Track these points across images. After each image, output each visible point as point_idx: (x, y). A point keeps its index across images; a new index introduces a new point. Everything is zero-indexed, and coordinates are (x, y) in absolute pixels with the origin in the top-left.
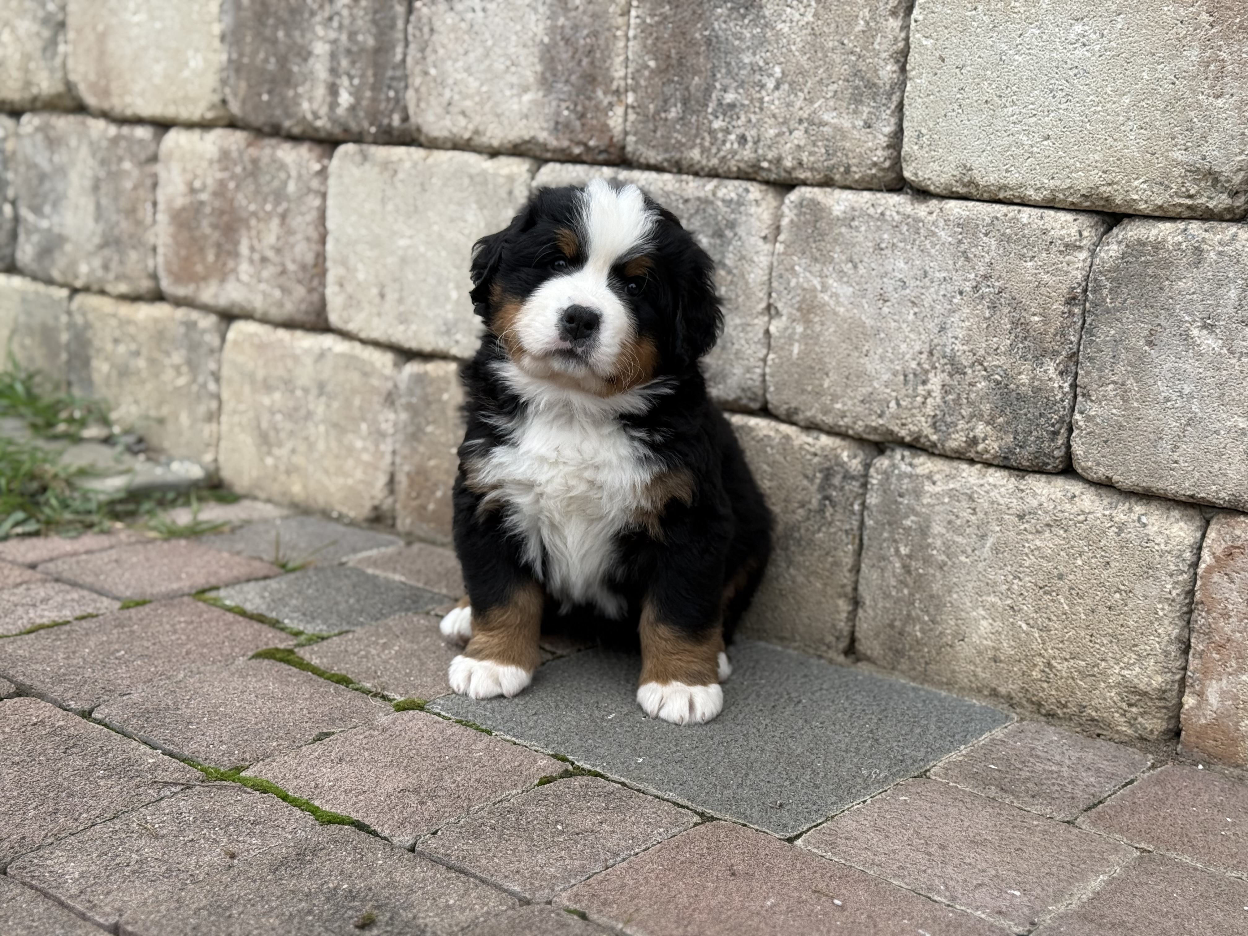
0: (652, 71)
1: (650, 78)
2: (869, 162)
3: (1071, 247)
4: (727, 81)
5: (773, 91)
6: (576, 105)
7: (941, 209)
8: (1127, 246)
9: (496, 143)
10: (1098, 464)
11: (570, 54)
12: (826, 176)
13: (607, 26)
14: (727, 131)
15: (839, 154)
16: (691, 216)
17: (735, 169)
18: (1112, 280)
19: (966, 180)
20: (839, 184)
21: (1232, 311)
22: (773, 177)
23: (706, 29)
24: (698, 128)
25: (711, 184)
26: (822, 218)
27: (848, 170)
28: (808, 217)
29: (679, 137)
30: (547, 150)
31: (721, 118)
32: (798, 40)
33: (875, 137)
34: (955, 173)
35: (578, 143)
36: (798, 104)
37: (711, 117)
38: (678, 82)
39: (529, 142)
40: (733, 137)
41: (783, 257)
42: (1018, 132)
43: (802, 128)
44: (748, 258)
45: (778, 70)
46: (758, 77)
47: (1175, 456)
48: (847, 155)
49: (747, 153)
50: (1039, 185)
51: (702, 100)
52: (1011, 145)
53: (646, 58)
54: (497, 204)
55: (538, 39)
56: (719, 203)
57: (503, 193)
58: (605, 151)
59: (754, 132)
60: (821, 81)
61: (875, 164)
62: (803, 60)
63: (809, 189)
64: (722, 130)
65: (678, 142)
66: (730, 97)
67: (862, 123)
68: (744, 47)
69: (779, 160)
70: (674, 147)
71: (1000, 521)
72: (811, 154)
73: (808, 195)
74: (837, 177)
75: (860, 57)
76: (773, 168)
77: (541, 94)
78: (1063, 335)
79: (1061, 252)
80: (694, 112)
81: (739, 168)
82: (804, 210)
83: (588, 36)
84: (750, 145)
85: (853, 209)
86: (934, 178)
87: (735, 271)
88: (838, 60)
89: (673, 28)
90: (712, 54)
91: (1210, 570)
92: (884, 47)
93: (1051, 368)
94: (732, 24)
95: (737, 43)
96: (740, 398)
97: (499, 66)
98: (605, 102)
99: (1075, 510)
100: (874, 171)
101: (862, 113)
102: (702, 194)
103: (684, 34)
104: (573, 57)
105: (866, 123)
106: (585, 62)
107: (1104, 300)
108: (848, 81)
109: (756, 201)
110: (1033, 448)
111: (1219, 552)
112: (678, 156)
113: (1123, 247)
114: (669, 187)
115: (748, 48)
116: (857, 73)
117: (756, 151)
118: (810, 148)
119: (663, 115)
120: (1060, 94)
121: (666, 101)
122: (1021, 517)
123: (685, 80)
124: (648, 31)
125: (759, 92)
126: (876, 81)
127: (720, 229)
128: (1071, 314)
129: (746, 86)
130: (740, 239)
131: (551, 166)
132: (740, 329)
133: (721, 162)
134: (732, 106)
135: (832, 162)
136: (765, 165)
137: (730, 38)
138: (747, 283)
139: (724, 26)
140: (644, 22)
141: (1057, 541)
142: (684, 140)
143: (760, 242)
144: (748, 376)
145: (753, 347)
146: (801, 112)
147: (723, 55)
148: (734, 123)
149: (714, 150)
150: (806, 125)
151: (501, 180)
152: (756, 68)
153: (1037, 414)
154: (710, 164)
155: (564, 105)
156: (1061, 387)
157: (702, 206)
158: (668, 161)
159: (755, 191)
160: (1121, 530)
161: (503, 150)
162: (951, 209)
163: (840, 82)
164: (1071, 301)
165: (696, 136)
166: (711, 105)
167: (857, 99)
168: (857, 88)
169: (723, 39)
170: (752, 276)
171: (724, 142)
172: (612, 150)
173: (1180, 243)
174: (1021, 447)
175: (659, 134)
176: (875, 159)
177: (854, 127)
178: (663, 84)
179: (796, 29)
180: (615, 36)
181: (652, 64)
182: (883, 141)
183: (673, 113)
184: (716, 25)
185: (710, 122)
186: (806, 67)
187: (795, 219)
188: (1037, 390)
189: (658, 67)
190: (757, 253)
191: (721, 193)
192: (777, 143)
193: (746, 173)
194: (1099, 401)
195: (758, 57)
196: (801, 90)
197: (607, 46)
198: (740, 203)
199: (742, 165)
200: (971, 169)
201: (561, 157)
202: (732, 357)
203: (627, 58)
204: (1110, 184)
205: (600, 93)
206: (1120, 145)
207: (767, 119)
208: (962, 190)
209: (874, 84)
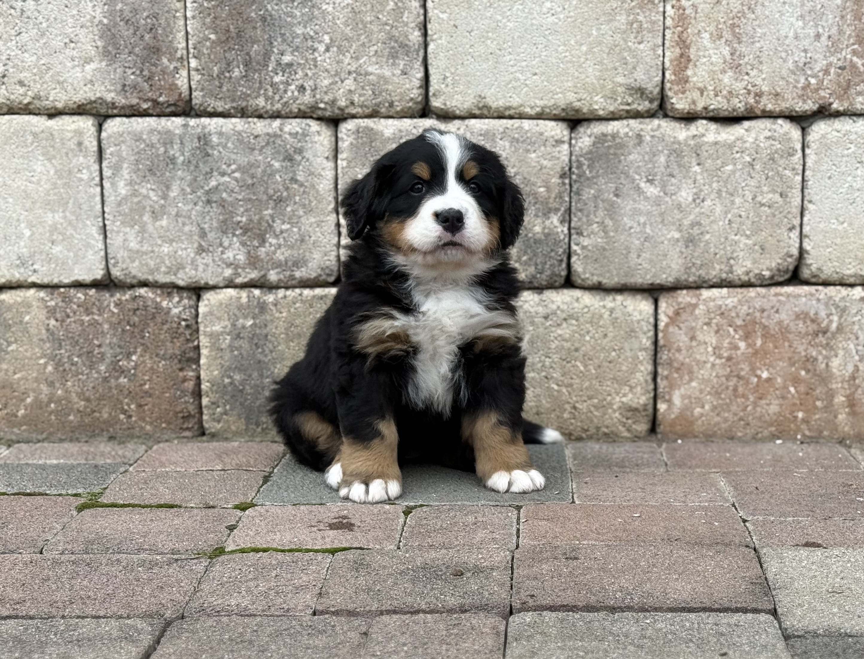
0: (213, 42)
1: (211, 48)
2: (408, 98)
3: (559, 142)
4: (284, 47)
5: (324, 53)
6: (141, 71)
7: (467, 126)
8: (596, 137)
9: (60, 105)
10: (593, 275)
11: (131, 31)
12: (373, 110)
13: (166, 9)
14: (288, 84)
15: (384, 94)
16: (263, 147)
17: (296, 110)
18: (589, 159)
19: (481, 105)
20: (384, 115)
21: (663, 169)
22: (328, 114)
23: (260, 10)
24: (260, 82)
25: (277, 123)
26: (376, 139)
27: (391, 105)
28: (364, 139)
29: (244, 90)
30: (116, 108)
31: (281, 74)
32: (341, 16)
33: (411, 81)
34: (474, 101)
35: (145, 101)
36: (347, 61)
37: (272, 74)
38: (238, 50)
39: (95, 102)
40: (293, 87)
41: (346, 170)
42: (516, 72)
43: (351, 77)
44: (316, 173)
45: (327, 38)
46: (310, 43)
47: (640, 261)
48: (390, 95)
49: (307, 98)
50: (533, 104)
51: (262, 62)
52: (511, 81)
53: (206, 32)
54: (67, 154)
55: (96, 21)
56: (287, 136)
57: (72, 144)
58: (175, 105)
59: (311, 83)
60: (363, 45)
61: (412, 99)
62: (348, 30)
63: (360, 120)
64: (282, 83)
65: (244, 93)
66: (287, 59)
67: (399, 72)
68: (295, 22)
69: (334, 102)
70: (240, 97)
71: (532, 323)
72: (360, 95)
73: (362, 124)
74: (383, 110)
75: (392, 27)
76: (328, 107)
77: (104, 64)
78: (561, 197)
79: (553, 146)
80: (256, 71)
81: (299, 110)
82: (360, 135)
83: (148, 17)
84: (308, 92)
85: (400, 131)
86: (459, 106)
87: (306, 184)
88: (376, 30)
89: (229, 10)
90: (267, 28)
91: (667, 325)
92: (411, 19)
93: (555, 220)
94: (283, 6)
95: (289, 19)
96: (320, 275)
97: (57, 43)
98: (172, 67)
99: (581, 306)
100: (411, 104)
101: (399, 65)
102: (270, 131)
103: (241, 13)
104: (135, 34)
105: (402, 71)
106: (147, 37)
107: (585, 172)
108: (385, 43)
109: (318, 132)
110: (548, 273)
111: (671, 313)
112: (244, 104)
113: (593, 138)
114: (239, 128)
115: (299, 23)
116: (391, 38)
117: (314, 96)
118: (360, 91)
119: (227, 75)
120: (540, 46)
121: (228, 64)
122: (546, 318)
123: (245, 47)
124: (206, 13)
125: (313, 54)
126: (407, 42)
127: (290, 155)
128: (564, 184)
129: (301, 50)
130: (308, 160)
131: (118, 119)
132: (315, 225)
133: (284, 106)
134: (290, 65)
135: (379, 100)
136: (322, 105)
137: (283, 16)
138: (318, 191)
139: (276, 8)
140: (201, 5)
141: (571, 328)
142: (249, 92)
143: (325, 161)
144: (326, 258)
145: (328, 237)
146: (349, 67)
147: (278, 29)
148: (293, 77)
149: (277, 97)
150: (354, 75)
151: (69, 135)
152: (307, 37)
153: (549, 250)
154: (274, 109)
155: (130, 72)
156: (562, 231)
157: (272, 139)
158: (234, 108)
159: (314, 126)
160: (611, 312)
161: (67, 111)
162: (474, 125)
163: (379, 45)
164: (563, 176)
165: (260, 88)
166: (270, 65)
167: (393, 56)
168: (393, 48)
169: (277, 17)
170: (322, 186)
171: (285, 91)
172: (180, 103)
173: (627, 133)
174: (540, 273)
175: (225, 89)
176: (412, 96)
177: (394, 75)
178: (224, 51)
179: (339, 9)
180: (174, 17)
181: (213, 37)
182: (417, 83)
183: (236, 73)
184: (269, 7)
185: (272, 78)
186: (350, 35)
187: (354, 142)
188: (547, 235)
189: (219, 39)
190: (323, 169)
191: (287, 128)
192: (332, 89)
193: (305, 112)
194: (589, 236)
195: (309, 29)
196: (348, 51)
197: (169, 25)
198: (305, 134)
199: (302, 107)
200: (485, 98)
201: (128, 112)
202: (310, 246)
203: (187, 33)
204: (579, 101)
205: (165, 60)
206: (583, 76)
207: (321, 73)
208: (477, 112)
209: (406, 45)
